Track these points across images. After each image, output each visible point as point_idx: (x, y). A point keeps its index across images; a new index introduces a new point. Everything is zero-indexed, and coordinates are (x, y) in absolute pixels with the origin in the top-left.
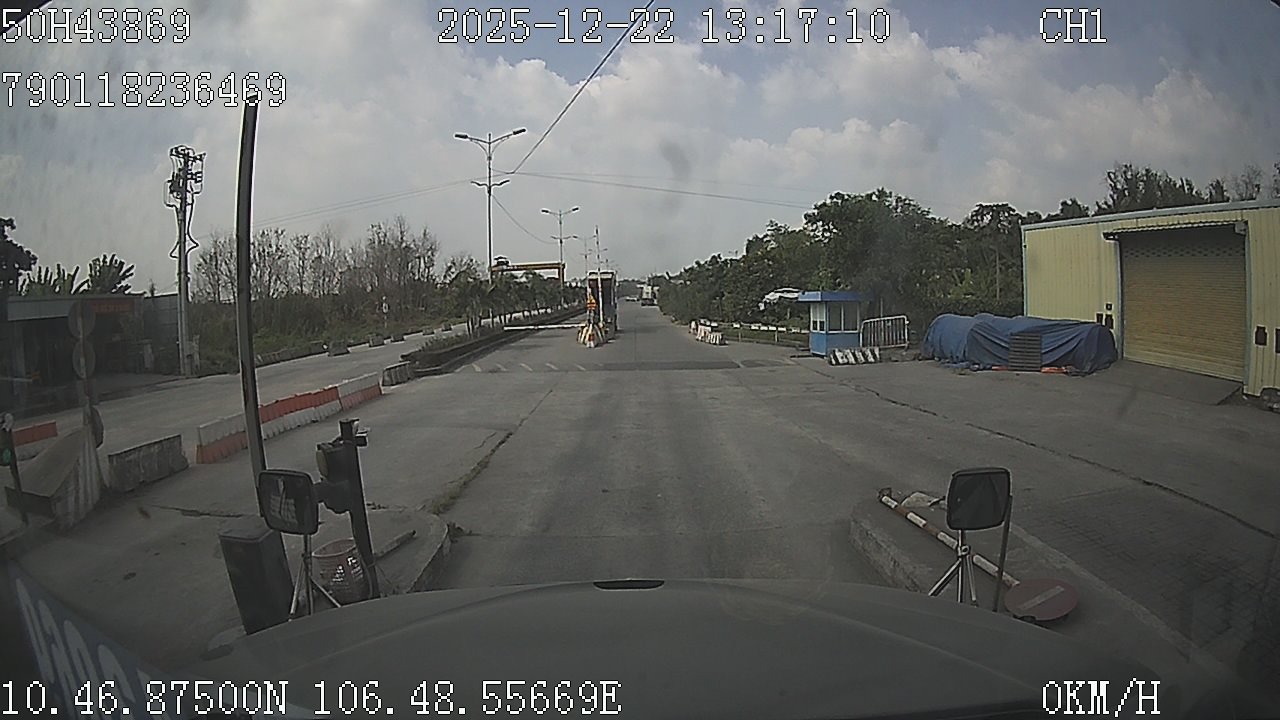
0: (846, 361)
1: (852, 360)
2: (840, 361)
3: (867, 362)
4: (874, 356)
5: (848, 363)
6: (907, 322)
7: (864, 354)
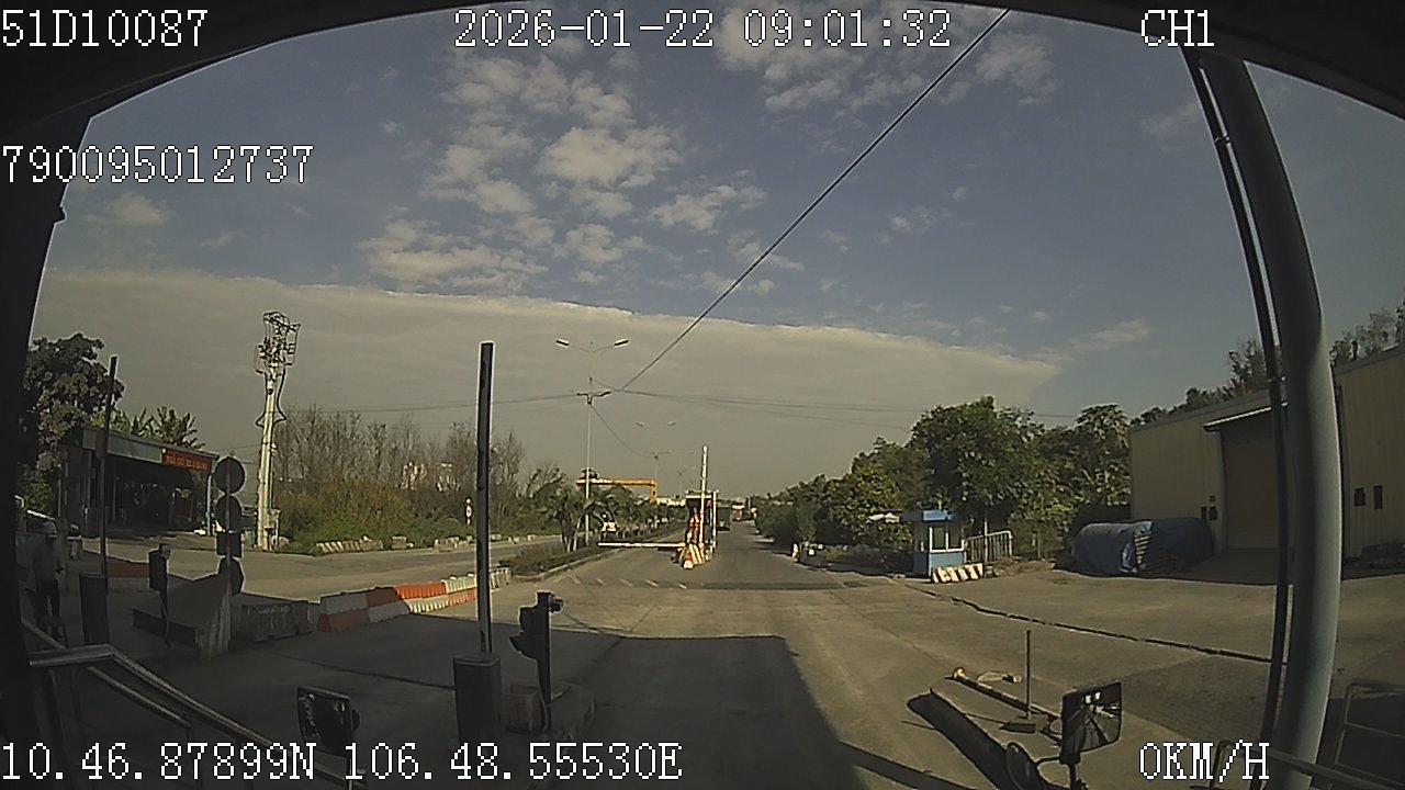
0: (948, 579)
1: (957, 580)
2: (944, 579)
3: (970, 579)
4: (977, 572)
5: (951, 581)
6: (1010, 537)
7: (968, 573)
